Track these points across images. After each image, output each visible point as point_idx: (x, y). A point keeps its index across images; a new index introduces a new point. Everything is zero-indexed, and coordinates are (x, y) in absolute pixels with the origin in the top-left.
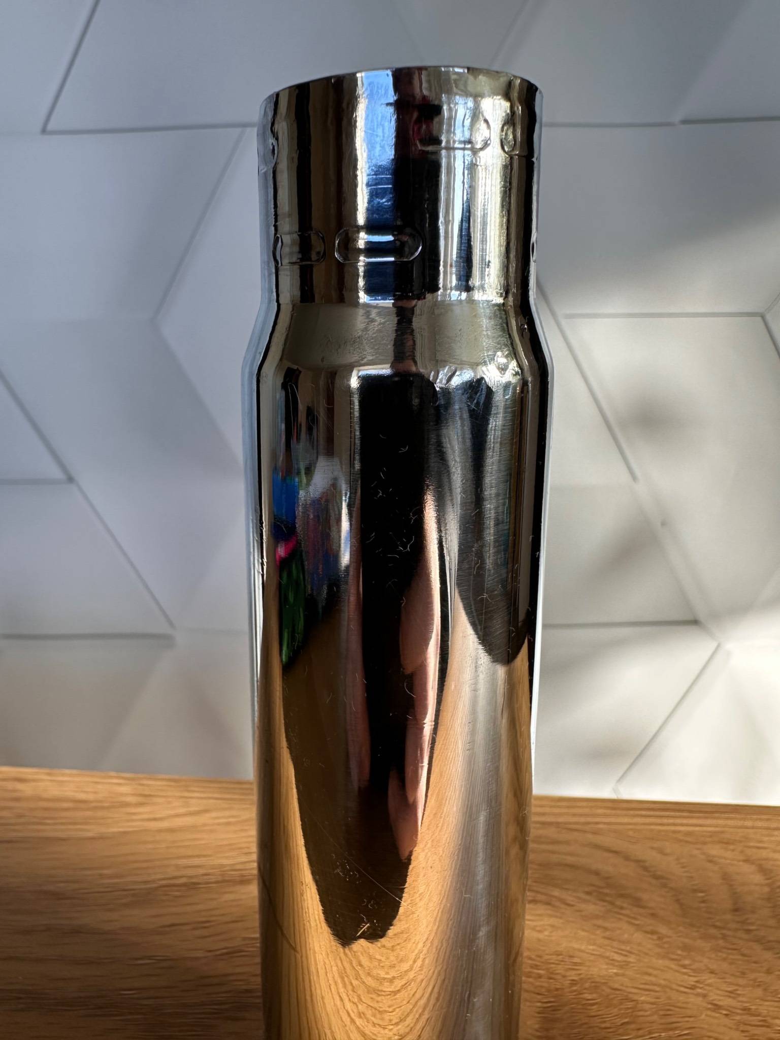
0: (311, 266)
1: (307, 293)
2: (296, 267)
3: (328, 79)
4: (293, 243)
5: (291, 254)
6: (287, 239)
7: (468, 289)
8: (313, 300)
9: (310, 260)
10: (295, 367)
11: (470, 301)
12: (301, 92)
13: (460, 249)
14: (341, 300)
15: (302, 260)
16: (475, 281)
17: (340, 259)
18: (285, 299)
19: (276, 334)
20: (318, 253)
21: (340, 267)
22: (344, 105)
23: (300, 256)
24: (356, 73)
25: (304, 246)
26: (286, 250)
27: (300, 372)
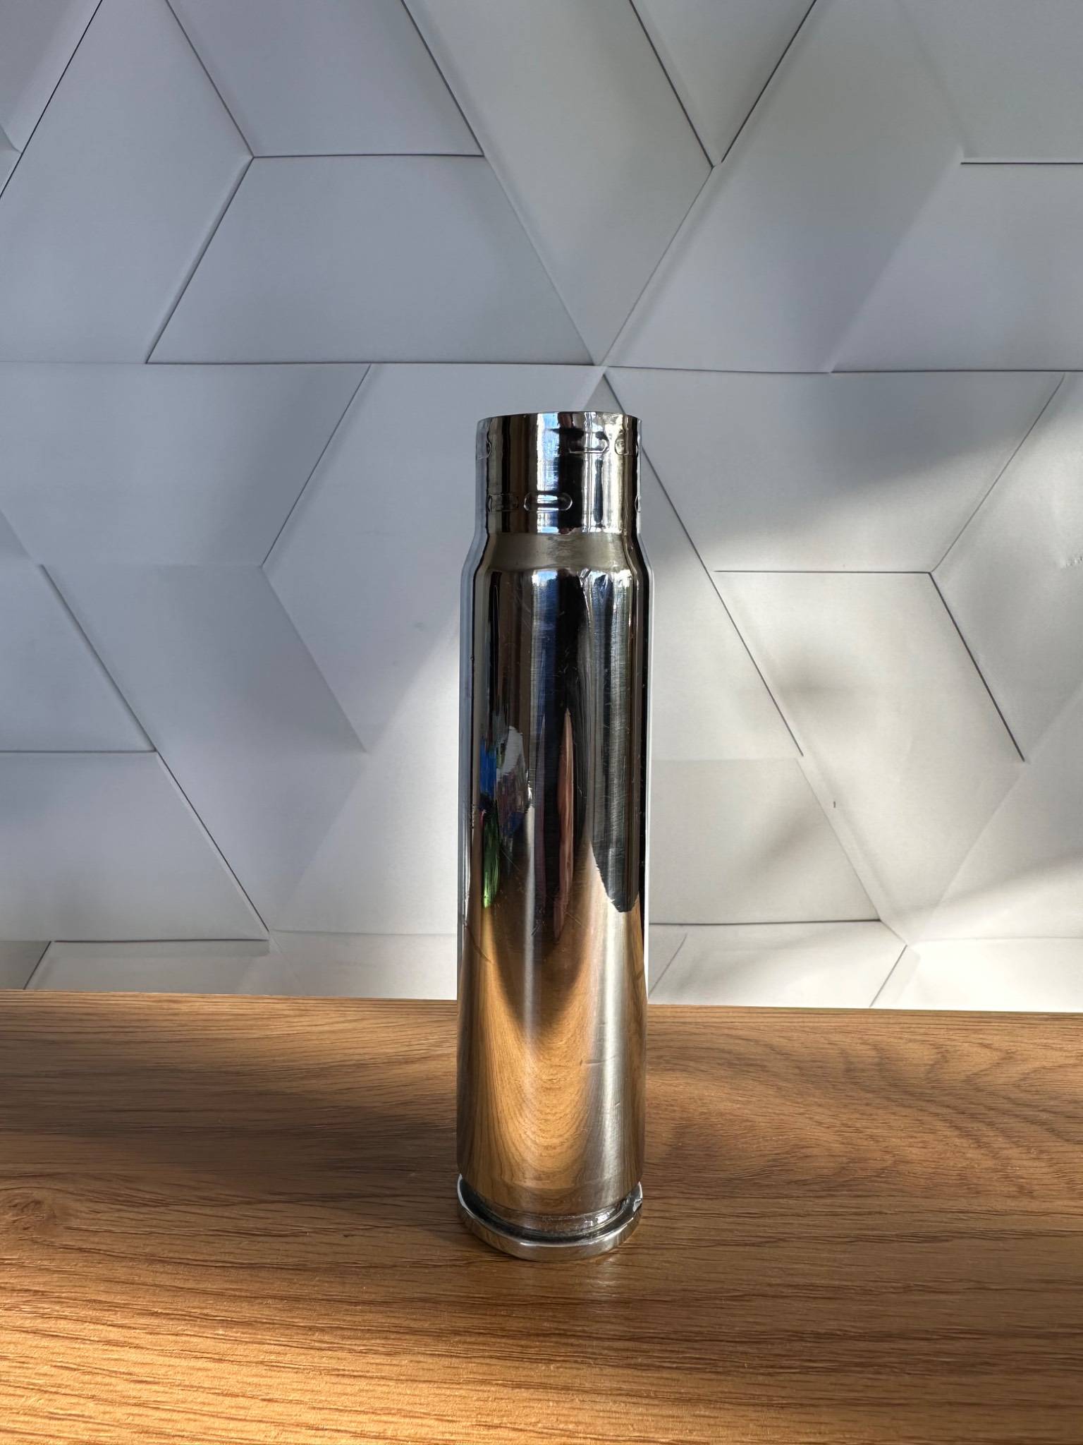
0: (509, 512)
1: (505, 527)
2: (500, 513)
3: (523, 415)
4: (498, 499)
5: (497, 506)
6: (495, 497)
7: (600, 526)
8: (509, 531)
9: (508, 509)
10: (497, 571)
11: (602, 532)
12: (506, 421)
13: (596, 505)
14: (527, 531)
15: (504, 509)
16: (605, 521)
17: (527, 510)
18: (492, 531)
19: (487, 551)
20: (514, 505)
21: (527, 513)
22: (531, 429)
23: (502, 506)
24: (537, 414)
25: (505, 501)
26: (494, 504)
27: (501, 574)
